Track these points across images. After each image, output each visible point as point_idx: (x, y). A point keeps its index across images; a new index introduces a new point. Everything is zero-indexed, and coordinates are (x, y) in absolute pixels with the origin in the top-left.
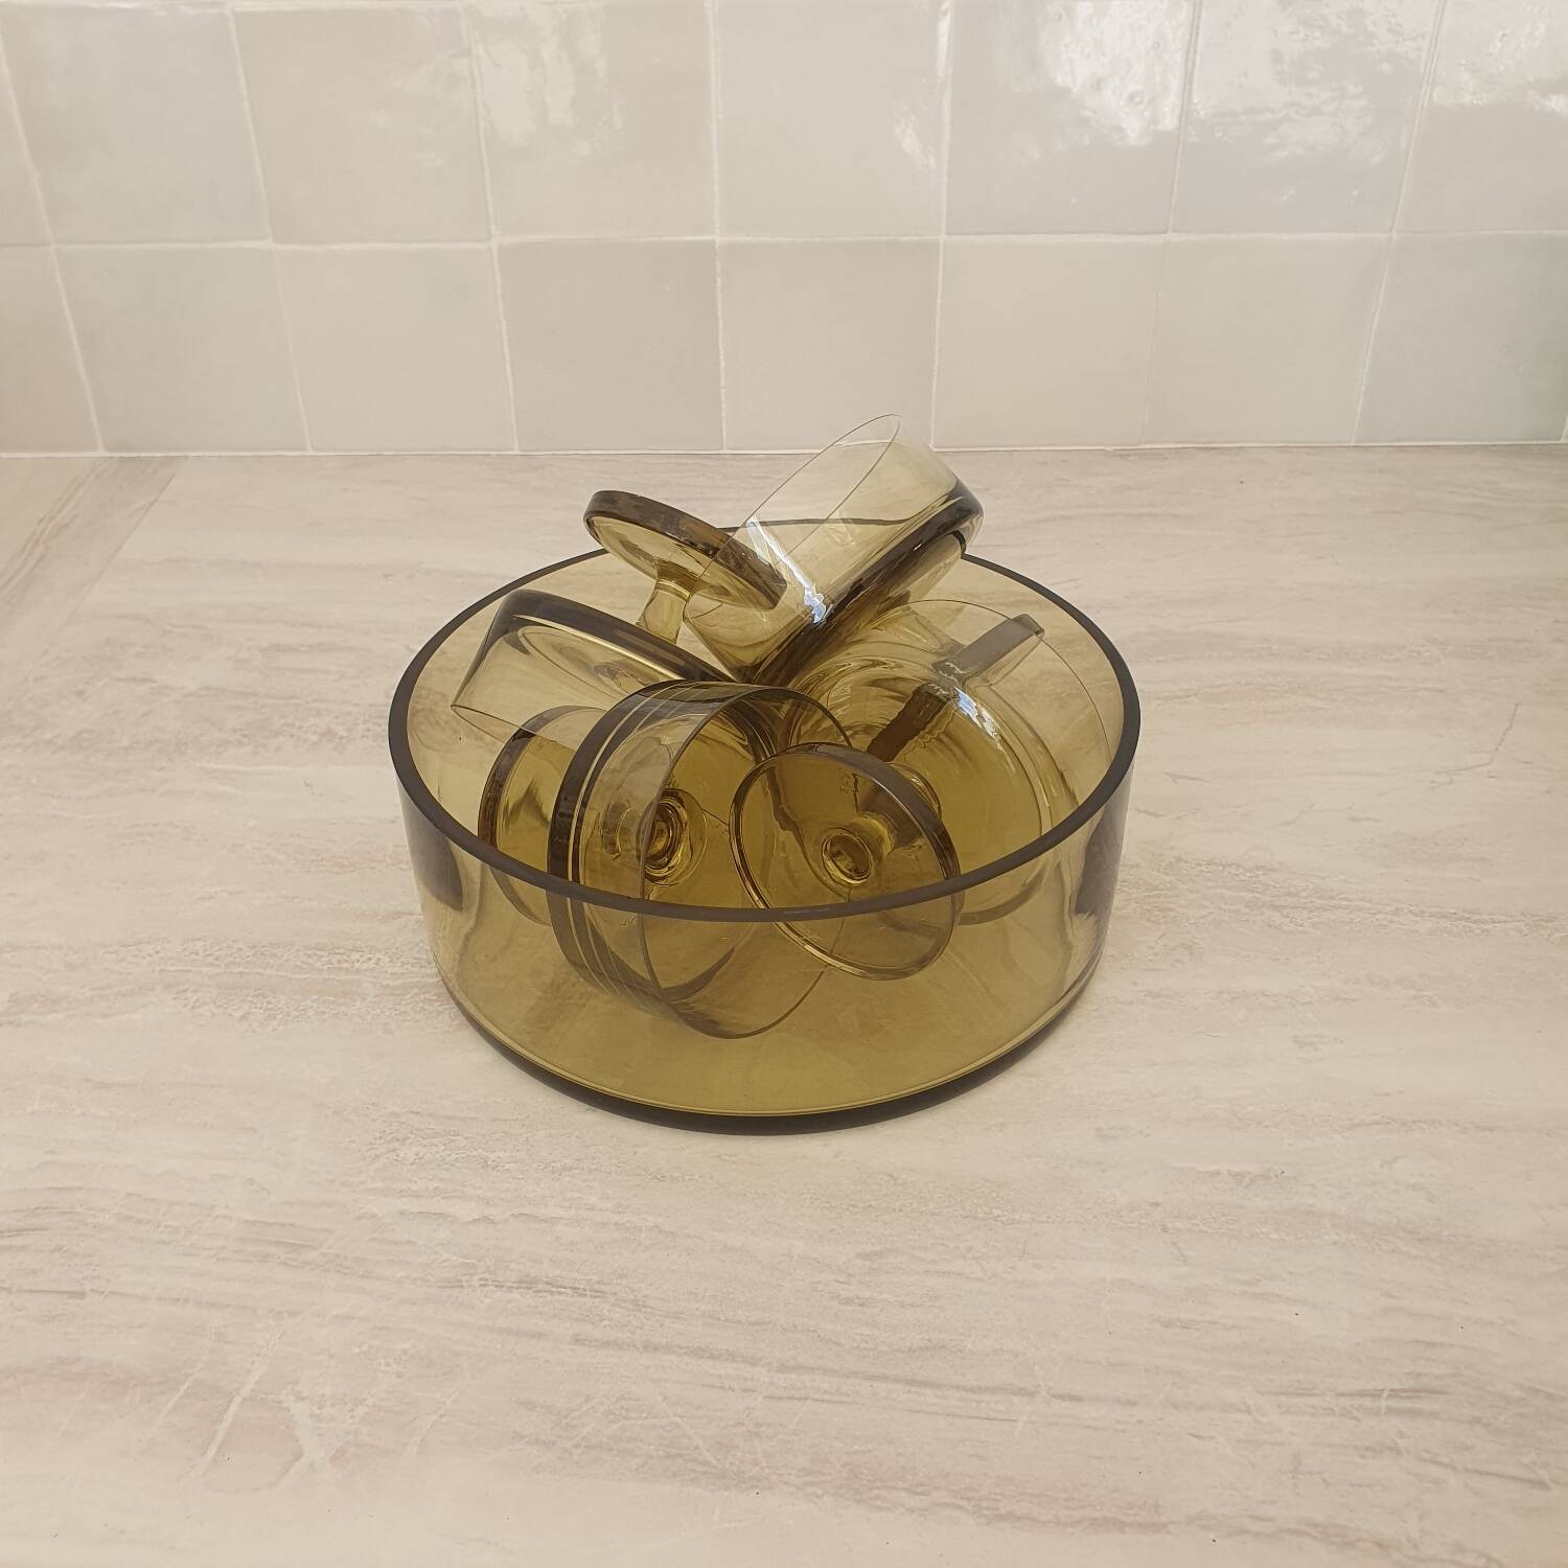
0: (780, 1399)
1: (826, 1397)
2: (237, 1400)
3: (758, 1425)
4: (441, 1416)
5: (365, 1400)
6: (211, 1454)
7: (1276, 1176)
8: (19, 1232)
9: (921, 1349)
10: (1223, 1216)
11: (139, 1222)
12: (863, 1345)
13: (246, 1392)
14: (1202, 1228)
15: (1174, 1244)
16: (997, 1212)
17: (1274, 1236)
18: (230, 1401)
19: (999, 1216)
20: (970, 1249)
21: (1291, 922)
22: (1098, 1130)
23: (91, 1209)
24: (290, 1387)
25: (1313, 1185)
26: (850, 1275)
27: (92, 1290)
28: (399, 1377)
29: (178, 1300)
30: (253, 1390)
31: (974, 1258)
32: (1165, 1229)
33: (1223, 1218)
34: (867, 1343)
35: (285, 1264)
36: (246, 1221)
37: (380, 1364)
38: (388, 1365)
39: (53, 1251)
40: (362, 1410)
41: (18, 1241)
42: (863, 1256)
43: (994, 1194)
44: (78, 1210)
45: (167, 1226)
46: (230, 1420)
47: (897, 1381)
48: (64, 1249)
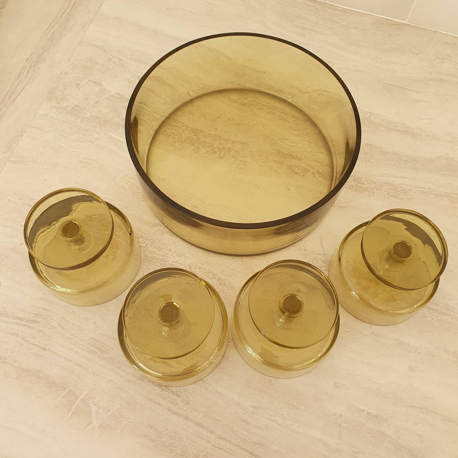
0: (216, 447)
1: (228, 451)
2: (79, 399)
3: (207, 453)
4: (129, 422)
5: (111, 410)
6: (70, 415)
7: (380, 417)
8: (32, 321)
9: (257, 443)
10: (358, 426)
11: (63, 328)
12: (243, 437)
13: (81, 397)
14: (351, 429)
15: (340, 432)
16: (295, 404)
17: (370, 439)
18: (77, 399)
19: (295, 405)
20: (283, 414)
21: (431, 316)
22: (336, 383)
23: (52, 319)
24: (93, 399)
25: (389, 424)
26: (247, 412)
27: (48, 349)
28: (121, 406)
29: (69, 360)
30: (83, 397)
31: (283, 418)
32: (340, 425)
33: (358, 427)
34: (244, 436)
35: (99, 357)
36: (91, 338)
37: (116, 400)
38: (118, 401)
39: (40, 332)
40: (109, 414)
41: (32, 325)
42: (253, 407)
43: (297, 397)
44: (48, 318)
45: (70, 332)
46: (76, 405)
47: (248, 451)
48: (43, 332)
